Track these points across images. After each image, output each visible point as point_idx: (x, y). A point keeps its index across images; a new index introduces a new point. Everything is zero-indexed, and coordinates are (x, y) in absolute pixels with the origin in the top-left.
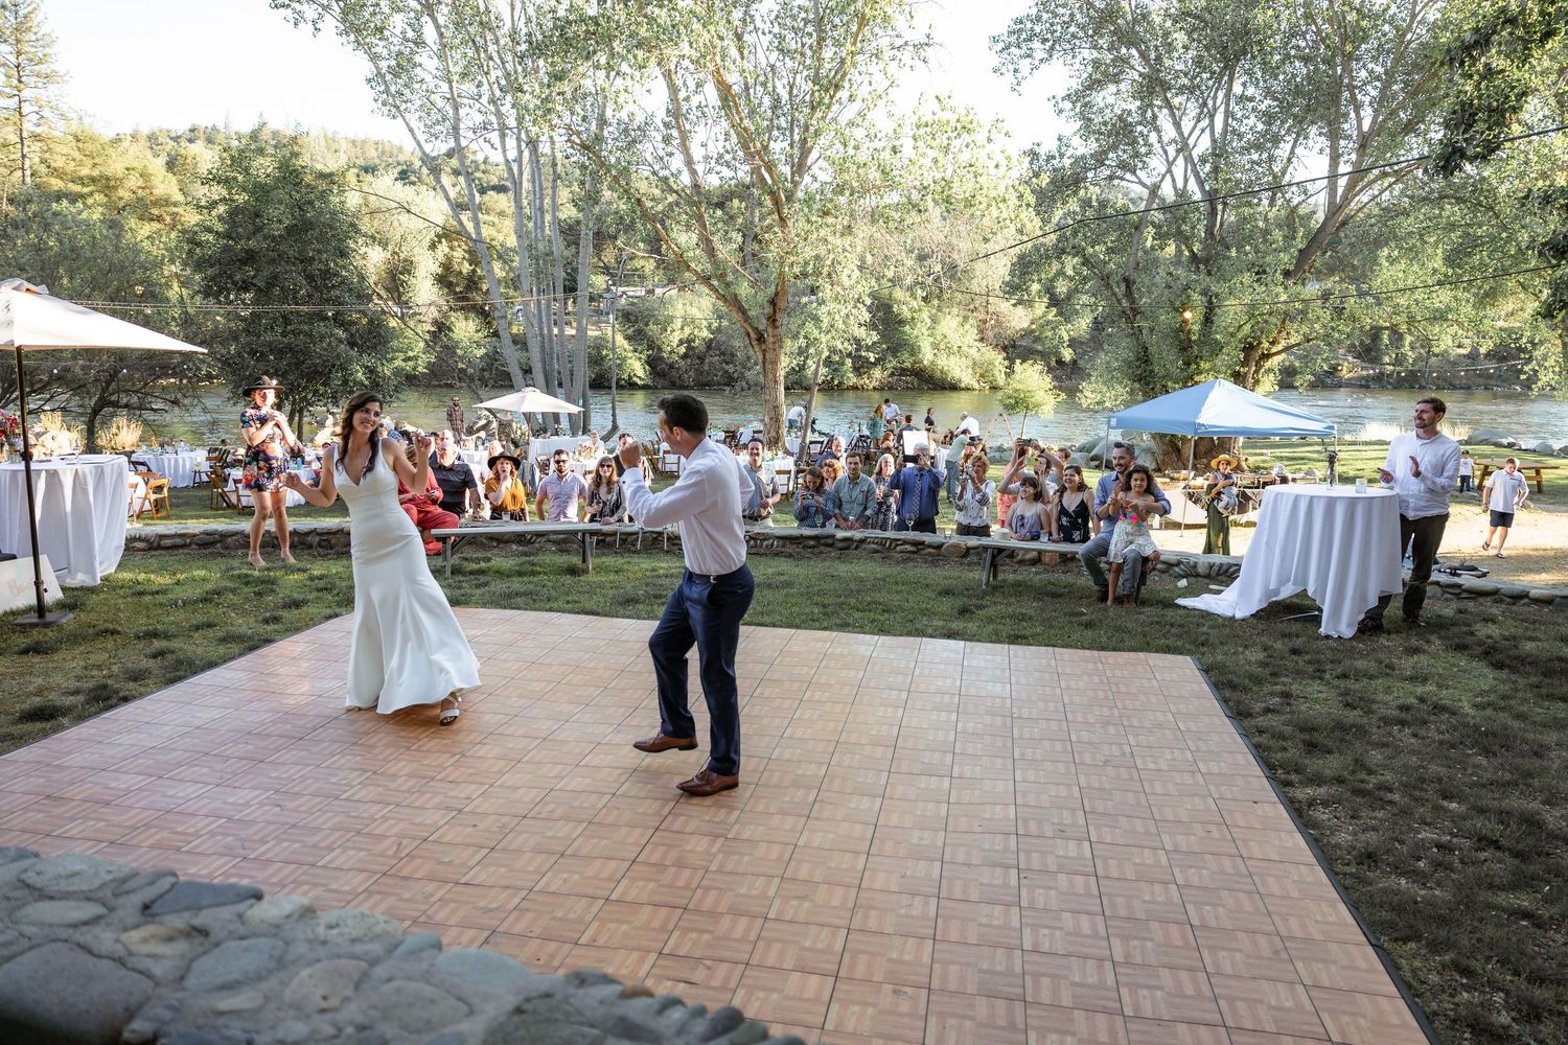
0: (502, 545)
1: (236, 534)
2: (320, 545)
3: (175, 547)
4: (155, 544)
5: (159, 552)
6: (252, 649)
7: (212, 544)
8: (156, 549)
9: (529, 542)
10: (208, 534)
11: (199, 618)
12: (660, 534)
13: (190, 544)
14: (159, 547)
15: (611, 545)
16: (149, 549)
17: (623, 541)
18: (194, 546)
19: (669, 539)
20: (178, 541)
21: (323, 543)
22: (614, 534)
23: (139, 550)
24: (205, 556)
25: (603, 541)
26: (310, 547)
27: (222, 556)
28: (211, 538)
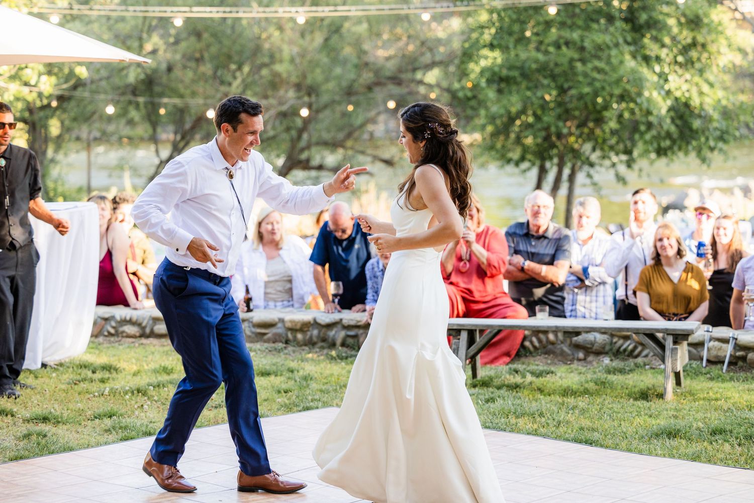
0: (590, 358)
2: (343, 344)
4: (148, 331)
5: (151, 340)
6: (126, 438)
8: (148, 337)
9: (631, 354)
11: (110, 406)
14: (153, 335)
15: (753, 365)
16: (141, 336)
21: (350, 341)
23: (129, 336)
26: (333, 345)
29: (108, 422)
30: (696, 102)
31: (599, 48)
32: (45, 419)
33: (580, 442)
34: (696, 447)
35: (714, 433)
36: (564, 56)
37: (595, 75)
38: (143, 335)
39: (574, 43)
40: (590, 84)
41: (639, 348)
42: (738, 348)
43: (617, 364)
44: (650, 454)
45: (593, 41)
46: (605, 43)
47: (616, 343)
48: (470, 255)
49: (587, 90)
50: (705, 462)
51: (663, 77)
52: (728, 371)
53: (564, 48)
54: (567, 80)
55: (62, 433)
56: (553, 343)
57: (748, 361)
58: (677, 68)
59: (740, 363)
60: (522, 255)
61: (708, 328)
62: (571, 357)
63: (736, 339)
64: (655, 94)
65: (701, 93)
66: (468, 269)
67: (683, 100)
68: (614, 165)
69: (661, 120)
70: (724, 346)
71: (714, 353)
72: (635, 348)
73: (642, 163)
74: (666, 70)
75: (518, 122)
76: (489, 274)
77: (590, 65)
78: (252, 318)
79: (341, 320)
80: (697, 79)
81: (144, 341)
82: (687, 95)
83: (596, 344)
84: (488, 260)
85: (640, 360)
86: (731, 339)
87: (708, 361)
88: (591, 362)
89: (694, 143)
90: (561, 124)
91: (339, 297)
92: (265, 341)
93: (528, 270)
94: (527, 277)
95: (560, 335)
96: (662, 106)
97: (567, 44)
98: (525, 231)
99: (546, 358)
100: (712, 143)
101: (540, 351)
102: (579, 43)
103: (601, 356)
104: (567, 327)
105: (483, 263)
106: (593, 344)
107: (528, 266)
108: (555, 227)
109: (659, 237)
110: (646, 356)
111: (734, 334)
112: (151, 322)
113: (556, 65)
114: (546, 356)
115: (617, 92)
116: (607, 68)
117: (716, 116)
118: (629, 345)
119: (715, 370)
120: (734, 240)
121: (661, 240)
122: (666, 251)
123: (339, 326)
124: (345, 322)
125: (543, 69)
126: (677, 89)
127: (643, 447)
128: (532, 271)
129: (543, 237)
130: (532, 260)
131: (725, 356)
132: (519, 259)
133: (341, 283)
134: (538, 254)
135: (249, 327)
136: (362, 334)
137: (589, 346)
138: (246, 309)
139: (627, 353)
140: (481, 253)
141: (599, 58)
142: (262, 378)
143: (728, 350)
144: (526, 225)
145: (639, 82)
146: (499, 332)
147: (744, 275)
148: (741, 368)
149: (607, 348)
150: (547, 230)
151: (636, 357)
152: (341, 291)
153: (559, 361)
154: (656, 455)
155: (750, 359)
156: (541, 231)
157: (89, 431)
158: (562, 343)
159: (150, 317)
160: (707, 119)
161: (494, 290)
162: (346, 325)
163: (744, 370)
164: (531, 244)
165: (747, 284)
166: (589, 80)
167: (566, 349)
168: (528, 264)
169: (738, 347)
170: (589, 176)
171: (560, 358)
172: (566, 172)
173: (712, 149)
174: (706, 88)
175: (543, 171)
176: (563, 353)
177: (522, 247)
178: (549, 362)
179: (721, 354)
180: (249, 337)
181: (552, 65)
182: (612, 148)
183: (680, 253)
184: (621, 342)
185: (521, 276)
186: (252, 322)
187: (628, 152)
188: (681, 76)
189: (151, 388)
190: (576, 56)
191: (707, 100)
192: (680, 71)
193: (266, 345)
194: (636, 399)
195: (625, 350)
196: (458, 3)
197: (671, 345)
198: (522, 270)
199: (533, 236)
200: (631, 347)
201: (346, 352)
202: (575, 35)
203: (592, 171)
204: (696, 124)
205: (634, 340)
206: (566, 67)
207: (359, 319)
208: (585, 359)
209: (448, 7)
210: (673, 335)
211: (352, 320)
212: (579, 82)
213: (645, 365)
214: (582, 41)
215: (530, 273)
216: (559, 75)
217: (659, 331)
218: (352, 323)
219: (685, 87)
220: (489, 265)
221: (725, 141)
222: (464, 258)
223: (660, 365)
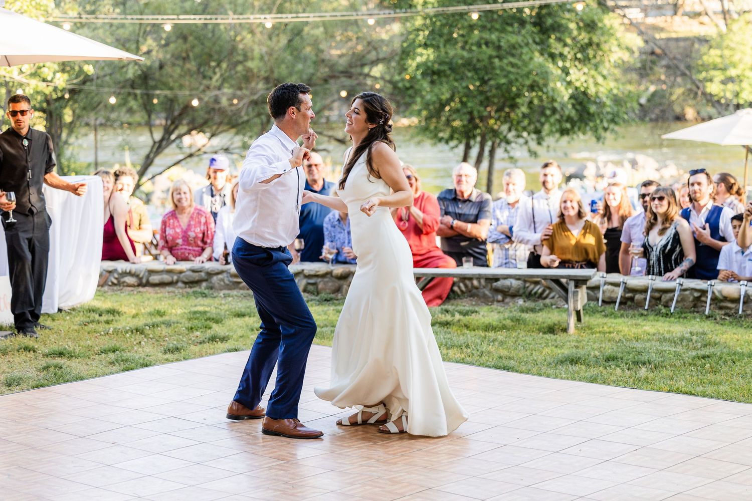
0: (508, 300)
1: (221, 272)
2: (305, 291)
3: (162, 284)
4: (144, 281)
5: (147, 288)
6: (127, 369)
7: (197, 282)
8: (144, 286)
9: (541, 297)
10: (194, 271)
11: (113, 343)
12: (704, 292)
13: (177, 282)
14: (148, 284)
15: (640, 305)
16: (139, 285)
17: (656, 300)
18: (180, 284)
19: (714, 299)
20: (166, 278)
21: (311, 288)
22: (645, 291)
23: (129, 286)
24: (188, 296)
25: (632, 299)
27: (205, 296)
28: (196, 276)
29: (112, 356)
30: (592, 91)
31: (513, 47)
32: (61, 354)
33: (499, 368)
34: (593, 371)
35: (608, 359)
36: (485, 53)
37: (510, 68)
38: (141, 285)
39: (493, 43)
40: (506, 76)
41: (547, 292)
42: (627, 291)
43: (529, 304)
44: (556, 377)
45: (508, 41)
46: (517, 43)
47: (528, 287)
48: (409, 216)
49: (503, 81)
50: (601, 384)
51: (566, 71)
52: (619, 309)
53: (484, 47)
54: (487, 73)
55: (75, 366)
56: (477, 288)
57: (635, 301)
58: (577, 63)
59: (629, 303)
60: (451, 216)
61: (603, 275)
62: (491, 299)
63: (626, 283)
64: (559, 84)
65: (596, 84)
66: (407, 228)
67: (582, 89)
68: (526, 142)
69: (563, 106)
70: (616, 289)
71: (608, 295)
72: (544, 291)
73: (549, 141)
74: (568, 64)
75: (447, 108)
76: (424, 232)
77: (505, 61)
78: (230, 269)
79: (303, 270)
80: (593, 72)
81: (141, 289)
82: (585, 85)
83: (512, 289)
84: (424, 220)
85: (548, 301)
86: (622, 283)
87: (603, 301)
88: (508, 303)
89: (591, 124)
90: (482, 109)
91: (301, 252)
92: (241, 289)
93: (456, 228)
94: (455, 233)
95: (483, 282)
96: (564, 94)
97: (487, 44)
98: (453, 196)
99: (471, 300)
100: (606, 124)
101: (466, 294)
102: (497, 43)
103: (516, 299)
104: (488, 274)
105: (420, 223)
106: (509, 288)
107: (457, 224)
108: (477, 192)
109: (564, 199)
110: (553, 298)
111: (624, 279)
112: (147, 274)
113: (478, 60)
114: (472, 298)
115: (528, 82)
116: (519, 63)
117: (608, 102)
118: (538, 289)
119: (608, 309)
120: (622, 203)
121: (565, 202)
122: (568, 211)
123: (302, 276)
124: (306, 272)
125: (468, 64)
126: (577, 80)
127: (550, 371)
128: (460, 228)
129: (468, 200)
130: (459, 220)
131: (617, 298)
132: (449, 219)
133: (302, 240)
134: (464, 215)
135: (227, 277)
136: (320, 282)
137: (506, 290)
138: (224, 262)
139: (537, 296)
140: (418, 215)
141: (513, 55)
142: (238, 319)
143: (619, 292)
144: (454, 191)
145: (545, 75)
146: (432, 279)
147: (630, 231)
148: (630, 307)
149: (521, 291)
150: (471, 195)
151: (545, 298)
152: (303, 247)
153: (482, 302)
154: (561, 378)
155: (637, 300)
156: (466, 196)
157: (96, 364)
158: (484, 287)
159: (146, 269)
160: (601, 105)
161: (429, 245)
162: (307, 274)
163: (632, 309)
164: (458, 207)
165: (632, 238)
166: (504, 73)
167: (487, 292)
168: (456, 223)
169: (627, 289)
170: (506, 150)
171: (483, 300)
172: (487, 149)
173: (605, 129)
174: (600, 80)
175: (468, 147)
176: (485, 296)
177: (451, 209)
178: (474, 303)
179: (613, 295)
180: (228, 285)
181: (475, 61)
182: (524, 129)
183: (580, 215)
184: (532, 286)
185: (450, 232)
186: (229, 273)
187: (538, 132)
188: (579, 70)
189: (147, 327)
190: (494, 53)
191: (602, 89)
192: (579, 66)
193: (242, 292)
194: (544, 333)
195: (536, 293)
196: (398, 11)
197: (573, 288)
198: (452, 227)
199: (460, 200)
200: (540, 291)
201: (307, 297)
202: (494, 37)
203: (509, 148)
204: (593, 109)
205: (543, 285)
206: (486, 62)
207: (317, 270)
208: (503, 301)
209: (389, 14)
210: (574, 280)
211: (311, 270)
212: (497, 74)
213: (552, 305)
214: (499, 41)
215: (458, 230)
216: (479, 69)
217: (563, 277)
218: (312, 273)
219: (583, 79)
220: (425, 224)
221: (616, 123)
222: (404, 218)
223: (564, 305)
